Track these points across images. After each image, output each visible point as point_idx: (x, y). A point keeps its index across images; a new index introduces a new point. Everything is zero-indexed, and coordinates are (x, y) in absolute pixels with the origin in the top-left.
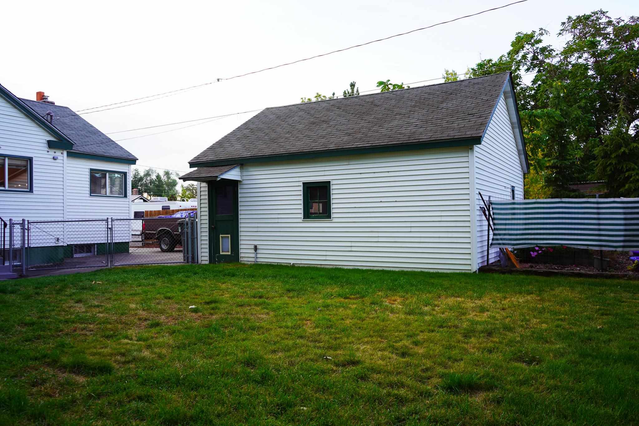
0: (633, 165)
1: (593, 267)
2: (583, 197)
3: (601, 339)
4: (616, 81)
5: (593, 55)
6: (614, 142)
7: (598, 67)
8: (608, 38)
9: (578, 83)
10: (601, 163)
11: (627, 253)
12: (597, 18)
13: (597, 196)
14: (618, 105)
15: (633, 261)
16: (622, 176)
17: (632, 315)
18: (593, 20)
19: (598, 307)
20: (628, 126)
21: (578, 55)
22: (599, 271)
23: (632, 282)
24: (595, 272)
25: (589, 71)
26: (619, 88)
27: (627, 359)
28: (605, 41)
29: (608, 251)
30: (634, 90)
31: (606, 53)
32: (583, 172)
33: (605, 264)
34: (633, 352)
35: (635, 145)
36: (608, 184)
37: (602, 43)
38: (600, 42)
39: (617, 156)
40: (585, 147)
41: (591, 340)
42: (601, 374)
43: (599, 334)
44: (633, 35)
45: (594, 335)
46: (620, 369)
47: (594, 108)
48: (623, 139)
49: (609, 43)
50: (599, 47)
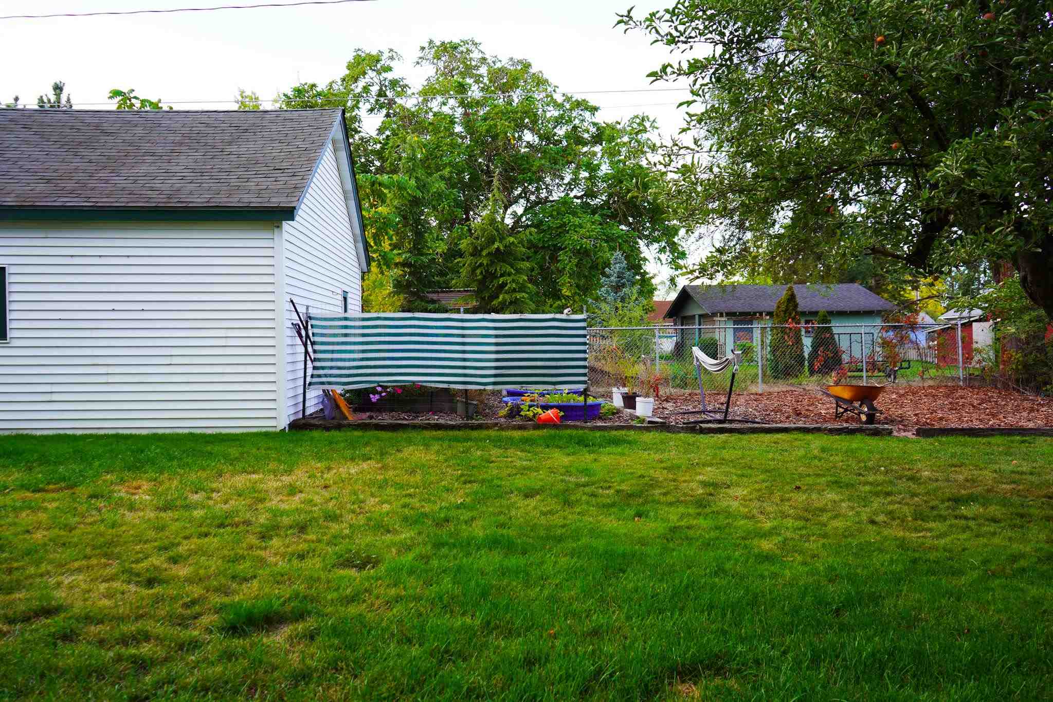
0: (509, 269)
1: (456, 413)
2: (446, 311)
3: (462, 518)
4: (490, 146)
5: (462, 104)
6: (485, 234)
7: (468, 122)
8: (482, 82)
9: (441, 141)
10: (468, 262)
11: (500, 392)
12: (468, 50)
13: (462, 310)
14: (492, 181)
15: (506, 403)
16: (495, 283)
17: (501, 479)
18: (462, 52)
19: (460, 472)
20: (505, 213)
21: (441, 100)
22: (463, 419)
23: (504, 433)
24: (459, 421)
25: (456, 125)
26: (494, 156)
27: (494, 543)
28: (477, 86)
29: (476, 390)
30: (512, 161)
31: (478, 103)
32: (445, 275)
33: (471, 409)
34: (500, 531)
35: (512, 239)
36: (478, 293)
37: (473, 88)
38: (470, 85)
39: (489, 254)
40: (449, 237)
41: (448, 521)
42: (459, 569)
43: (460, 511)
44: (512, 84)
45: (453, 513)
46: (484, 559)
47: (461, 180)
48: (497, 230)
49: (482, 90)
50: (470, 93)
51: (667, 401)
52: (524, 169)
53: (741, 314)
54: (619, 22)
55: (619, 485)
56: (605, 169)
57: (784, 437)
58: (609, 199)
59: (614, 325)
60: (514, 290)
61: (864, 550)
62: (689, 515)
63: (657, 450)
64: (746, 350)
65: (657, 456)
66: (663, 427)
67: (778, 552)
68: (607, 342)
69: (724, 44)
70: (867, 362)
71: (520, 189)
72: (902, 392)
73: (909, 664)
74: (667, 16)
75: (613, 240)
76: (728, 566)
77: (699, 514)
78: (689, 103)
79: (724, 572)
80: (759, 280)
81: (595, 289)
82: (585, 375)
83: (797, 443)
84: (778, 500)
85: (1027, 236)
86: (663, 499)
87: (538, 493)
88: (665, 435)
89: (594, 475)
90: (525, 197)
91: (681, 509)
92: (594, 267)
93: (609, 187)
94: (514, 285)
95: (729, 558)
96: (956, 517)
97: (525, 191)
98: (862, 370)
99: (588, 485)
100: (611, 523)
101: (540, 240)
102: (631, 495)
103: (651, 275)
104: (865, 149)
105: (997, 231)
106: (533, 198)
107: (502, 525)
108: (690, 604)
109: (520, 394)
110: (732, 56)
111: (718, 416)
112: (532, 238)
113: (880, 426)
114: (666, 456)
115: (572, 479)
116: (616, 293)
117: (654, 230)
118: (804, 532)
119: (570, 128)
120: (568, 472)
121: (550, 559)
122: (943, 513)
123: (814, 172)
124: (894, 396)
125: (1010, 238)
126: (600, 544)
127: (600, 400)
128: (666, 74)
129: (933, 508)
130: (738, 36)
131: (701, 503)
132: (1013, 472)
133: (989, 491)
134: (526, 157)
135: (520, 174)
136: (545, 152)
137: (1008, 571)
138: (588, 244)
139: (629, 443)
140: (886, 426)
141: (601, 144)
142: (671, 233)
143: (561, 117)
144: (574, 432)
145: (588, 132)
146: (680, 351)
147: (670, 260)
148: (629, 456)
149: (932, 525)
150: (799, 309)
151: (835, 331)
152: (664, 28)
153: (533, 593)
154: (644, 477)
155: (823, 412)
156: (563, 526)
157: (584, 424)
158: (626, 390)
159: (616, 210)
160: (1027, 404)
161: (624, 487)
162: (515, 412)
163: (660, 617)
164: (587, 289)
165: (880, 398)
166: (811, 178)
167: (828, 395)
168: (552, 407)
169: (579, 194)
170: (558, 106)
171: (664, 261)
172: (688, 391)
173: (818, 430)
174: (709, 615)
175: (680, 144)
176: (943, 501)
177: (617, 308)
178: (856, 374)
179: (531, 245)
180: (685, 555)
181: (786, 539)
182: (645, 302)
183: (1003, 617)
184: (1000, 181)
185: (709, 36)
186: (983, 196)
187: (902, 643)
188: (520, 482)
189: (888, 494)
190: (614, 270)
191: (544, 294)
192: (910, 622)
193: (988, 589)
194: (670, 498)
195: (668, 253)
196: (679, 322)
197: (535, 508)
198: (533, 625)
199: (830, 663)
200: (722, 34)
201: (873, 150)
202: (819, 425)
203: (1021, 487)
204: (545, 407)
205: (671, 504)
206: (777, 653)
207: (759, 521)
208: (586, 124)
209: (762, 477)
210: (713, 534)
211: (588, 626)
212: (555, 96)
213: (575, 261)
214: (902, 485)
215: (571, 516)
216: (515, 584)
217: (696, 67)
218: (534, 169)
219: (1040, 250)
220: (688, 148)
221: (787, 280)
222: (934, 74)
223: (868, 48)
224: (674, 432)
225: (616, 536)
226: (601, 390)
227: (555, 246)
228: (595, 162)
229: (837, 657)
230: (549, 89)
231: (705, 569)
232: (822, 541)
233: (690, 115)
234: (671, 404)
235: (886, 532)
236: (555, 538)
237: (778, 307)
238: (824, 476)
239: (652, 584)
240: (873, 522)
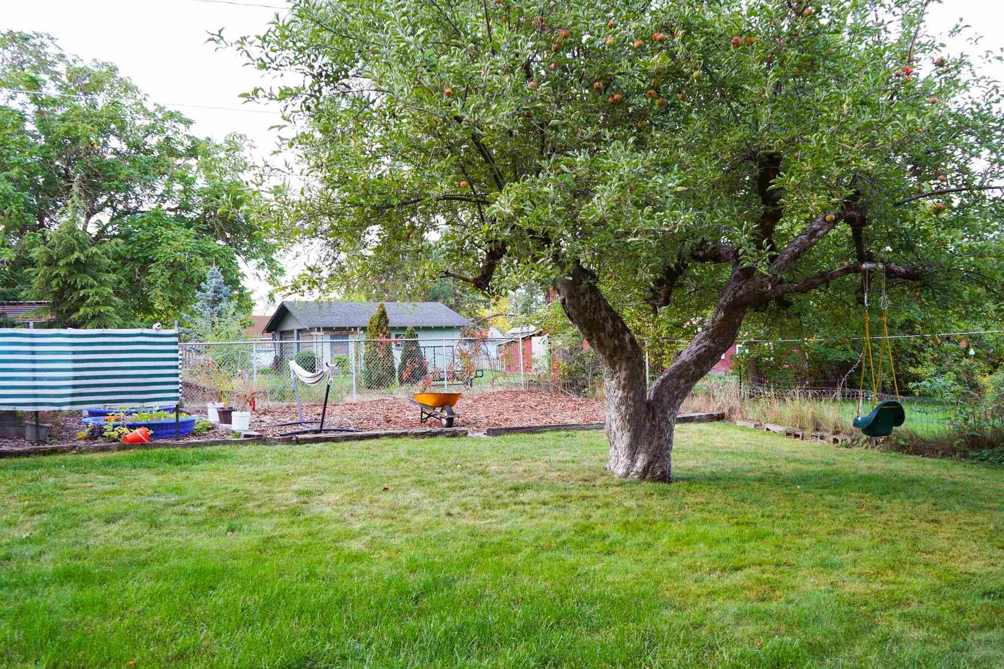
0: (91, 281)
1: (24, 438)
2: (13, 326)
3: (27, 554)
4: (69, 149)
5: (35, 100)
6: (63, 242)
7: (42, 121)
8: (59, 80)
9: (8, 139)
10: (42, 272)
11: (80, 412)
12: (42, 44)
13: (31, 324)
14: (71, 186)
15: (87, 424)
16: (75, 295)
17: (78, 506)
18: (35, 45)
19: (26, 503)
20: (87, 222)
21: (9, 94)
22: (33, 444)
23: (82, 456)
24: (28, 447)
25: (27, 123)
26: (74, 160)
27: (67, 576)
28: (53, 83)
29: (49, 412)
30: (97, 167)
31: (54, 102)
32: (14, 285)
33: (43, 432)
34: (75, 563)
35: (94, 249)
36: (54, 306)
37: (48, 85)
38: (45, 82)
39: (67, 264)
40: (18, 244)
41: (9, 559)
42: (22, 611)
43: (25, 547)
44: (97, 85)
45: (16, 550)
46: (53, 596)
47: (34, 183)
48: (77, 240)
49: (60, 88)
50: (44, 90)
51: (264, 414)
52: (110, 176)
53: (338, 329)
54: (210, 40)
55: (212, 500)
56: (201, 183)
57: (375, 444)
58: (205, 213)
59: (211, 339)
60: (98, 303)
61: (442, 539)
62: (283, 524)
63: (253, 463)
64: (342, 363)
65: (253, 469)
66: (260, 439)
67: (366, 551)
68: (202, 357)
69: (314, 77)
70: (448, 372)
71: (105, 197)
72: (476, 397)
73: (475, 636)
74: (259, 42)
75: (208, 254)
76: (319, 570)
77: (293, 523)
78: (280, 127)
79: (316, 576)
80: (355, 297)
81: (191, 304)
82: (177, 391)
83: (386, 448)
84: (367, 502)
85: (562, 266)
86: (257, 511)
87: (121, 518)
88: (261, 447)
89: (186, 493)
90: (112, 206)
91: (276, 519)
92: (189, 281)
93: (206, 201)
94: (97, 298)
95: (320, 562)
96: (516, 503)
97: (111, 200)
98: (443, 379)
99: (179, 504)
100: (202, 541)
101: (128, 251)
102: (224, 511)
103: (249, 291)
104: (437, 185)
105: (540, 261)
106: (120, 207)
107: (78, 557)
108: (281, 612)
109: (104, 414)
110: (320, 88)
111: (315, 427)
112: (118, 249)
113: (458, 429)
114: (261, 469)
115: (162, 499)
116: (212, 308)
117: (252, 246)
118: (390, 529)
119: (162, 138)
120: (156, 492)
121: (132, 586)
122: (506, 501)
123: (395, 202)
124: (470, 401)
125: (550, 267)
126: (188, 564)
127: (195, 417)
128: (258, 97)
129: (498, 497)
130: (326, 71)
131: (295, 512)
132: (559, 461)
133: (541, 479)
134: (111, 165)
135: (105, 180)
136: (134, 161)
137: (554, 545)
138: (182, 258)
139: (225, 458)
140: (463, 428)
141: (196, 158)
142: (268, 250)
143: (153, 126)
144: (165, 451)
145: (182, 144)
146: (279, 364)
147: (268, 276)
148: (223, 471)
149: (496, 512)
150: (389, 325)
151: (421, 344)
152: (256, 53)
153: (109, 625)
154: (238, 491)
155: (410, 418)
156: (149, 550)
157: (176, 442)
158: (222, 405)
159: (212, 225)
160: (571, 404)
161: (217, 503)
162: (97, 433)
163: (250, 629)
164: (182, 302)
165: (458, 403)
166: (393, 207)
167: (414, 403)
168: (140, 426)
169: (173, 207)
170: (147, 114)
171: (262, 278)
172: (285, 404)
173: (406, 434)
174: (299, 618)
175: (271, 165)
176: (506, 491)
177: (213, 323)
178: (439, 383)
179: (118, 257)
180: (277, 564)
181: (373, 538)
182: (243, 317)
183: (548, 584)
184: (541, 220)
185: (299, 66)
186: (530, 231)
187: (470, 618)
188: (100, 507)
189: (463, 488)
190: (211, 284)
191: (134, 308)
192: (476, 599)
193: (537, 562)
194: (265, 510)
195: (266, 270)
196: (278, 337)
197: (117, 534)
198: (110, 659)
199: (409, 646)
200: (311, 67)
201: (443, 187)
202: (406, 430)
203: (565, 474)
204: (132, 427)
205: (265, 515)
206: (363, 646)
207: (350, 524)
208: (180, 136)
209: (353, 482)
210: (306, 541)
211: (173, 650)
212: (145, 104)
213: (167, 274)
214: (475, 479)
215: (157, 538)
216: (89, 618)
217: (286, 94)
218: (122, 177)
219: (571, 279)
220: (279, 170)
221: (379, 298)
222: (491, 127)
223: (439, 97)
224: (270, 445)
225: (206, 553)
226: (196, 406)
227: (145, 258)
228: (190, 176)
229: (415, 640)
230: (139, 97)
231: (297, 575)
232: (405, 536)
233: (281, 139)
234: (268, 417)
235: (461, 522)
236: (139, 563)
237: (371, 323)
238: (409, 476)
239: (242, 598)
240: (449, 514)
